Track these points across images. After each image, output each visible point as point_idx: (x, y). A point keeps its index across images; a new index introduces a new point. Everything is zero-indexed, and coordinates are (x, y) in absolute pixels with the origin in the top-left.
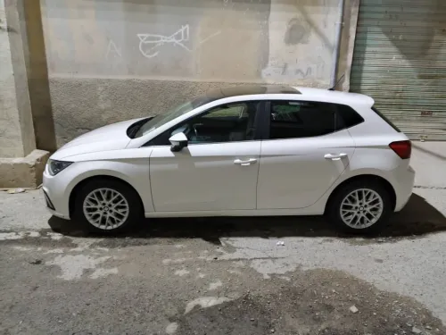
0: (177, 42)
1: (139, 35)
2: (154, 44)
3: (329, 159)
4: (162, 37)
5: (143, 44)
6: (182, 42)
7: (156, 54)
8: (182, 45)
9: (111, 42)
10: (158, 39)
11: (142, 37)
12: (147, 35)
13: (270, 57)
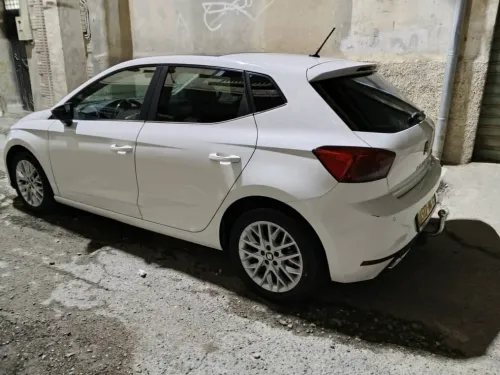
0: (239, 8)
1: (204, 4)
2: (217, 14)
3: (216, 162)
4: (225, 4)
5: (208, 15)
6: (244, 9)
7: (219, 26)
8: (245, 12)
9: (180, 15)
10: (221, 7)
11: (207, 7)
12: (210, 4)
13: (353, 20)
